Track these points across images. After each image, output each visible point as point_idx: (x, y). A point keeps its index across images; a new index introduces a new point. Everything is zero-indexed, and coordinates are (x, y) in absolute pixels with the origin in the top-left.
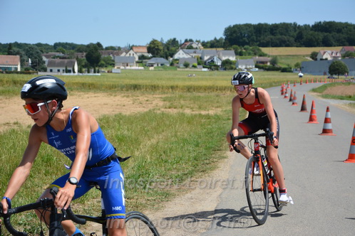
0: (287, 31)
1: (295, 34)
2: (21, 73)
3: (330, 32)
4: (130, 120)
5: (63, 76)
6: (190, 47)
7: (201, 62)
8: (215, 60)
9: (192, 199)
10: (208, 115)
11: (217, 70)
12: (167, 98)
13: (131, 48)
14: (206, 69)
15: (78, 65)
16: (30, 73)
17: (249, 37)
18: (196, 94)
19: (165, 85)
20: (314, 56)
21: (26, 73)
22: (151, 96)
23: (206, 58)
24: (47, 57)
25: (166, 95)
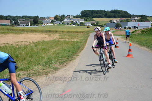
0: (102, 13)
1: (105, 14)
2: (11, 26)
3: (116, 13)
4: (47, 43)
5: (25, 27)
6: (69, 18)
7: (73, 23)
8: (78, 22)
9: (65, 70)
10: (74, 41)
11: (78, 25)
12: (60, 35)
13: (49, 18)
14: (74, 25)
15: (30, 23)
16: (14, 26)
17: (89, 14)
18: (70, 34)
19: (60, 31)
20: (111, 21)
21: (13, 26)
22: (55, 34)
23: (74, 21)
24: (20, 21)
25: (60, 34)
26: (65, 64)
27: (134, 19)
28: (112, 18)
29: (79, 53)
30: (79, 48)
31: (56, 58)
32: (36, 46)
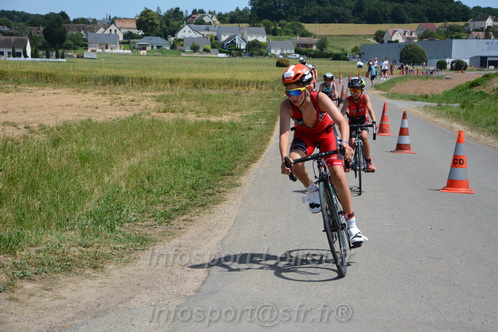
0: (342, 0)
1: (353, 5)
4: (103, 129)
5: (8, 62)
6: (201, 22)
7: (215, 44)
8: (237, 41)
10: (220, 122)
11: (240, 56)
12: (163, 96)
13: (113, 21)
14: (223, 55)
15: (32, 45)
17: (286, 8)
18: (206, 91)
19: (160, 78)
20: (379, 37)
22: (139, 94)
23: (224, 38)
25: (162, 93)
26: (178, 221)
27: (478, 24)
28: (384, 21)
29: (240, 174)
30: (241, 151)
31: (140, 197)
32: (56, 143)
